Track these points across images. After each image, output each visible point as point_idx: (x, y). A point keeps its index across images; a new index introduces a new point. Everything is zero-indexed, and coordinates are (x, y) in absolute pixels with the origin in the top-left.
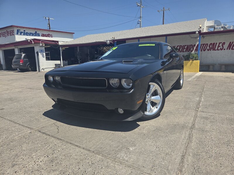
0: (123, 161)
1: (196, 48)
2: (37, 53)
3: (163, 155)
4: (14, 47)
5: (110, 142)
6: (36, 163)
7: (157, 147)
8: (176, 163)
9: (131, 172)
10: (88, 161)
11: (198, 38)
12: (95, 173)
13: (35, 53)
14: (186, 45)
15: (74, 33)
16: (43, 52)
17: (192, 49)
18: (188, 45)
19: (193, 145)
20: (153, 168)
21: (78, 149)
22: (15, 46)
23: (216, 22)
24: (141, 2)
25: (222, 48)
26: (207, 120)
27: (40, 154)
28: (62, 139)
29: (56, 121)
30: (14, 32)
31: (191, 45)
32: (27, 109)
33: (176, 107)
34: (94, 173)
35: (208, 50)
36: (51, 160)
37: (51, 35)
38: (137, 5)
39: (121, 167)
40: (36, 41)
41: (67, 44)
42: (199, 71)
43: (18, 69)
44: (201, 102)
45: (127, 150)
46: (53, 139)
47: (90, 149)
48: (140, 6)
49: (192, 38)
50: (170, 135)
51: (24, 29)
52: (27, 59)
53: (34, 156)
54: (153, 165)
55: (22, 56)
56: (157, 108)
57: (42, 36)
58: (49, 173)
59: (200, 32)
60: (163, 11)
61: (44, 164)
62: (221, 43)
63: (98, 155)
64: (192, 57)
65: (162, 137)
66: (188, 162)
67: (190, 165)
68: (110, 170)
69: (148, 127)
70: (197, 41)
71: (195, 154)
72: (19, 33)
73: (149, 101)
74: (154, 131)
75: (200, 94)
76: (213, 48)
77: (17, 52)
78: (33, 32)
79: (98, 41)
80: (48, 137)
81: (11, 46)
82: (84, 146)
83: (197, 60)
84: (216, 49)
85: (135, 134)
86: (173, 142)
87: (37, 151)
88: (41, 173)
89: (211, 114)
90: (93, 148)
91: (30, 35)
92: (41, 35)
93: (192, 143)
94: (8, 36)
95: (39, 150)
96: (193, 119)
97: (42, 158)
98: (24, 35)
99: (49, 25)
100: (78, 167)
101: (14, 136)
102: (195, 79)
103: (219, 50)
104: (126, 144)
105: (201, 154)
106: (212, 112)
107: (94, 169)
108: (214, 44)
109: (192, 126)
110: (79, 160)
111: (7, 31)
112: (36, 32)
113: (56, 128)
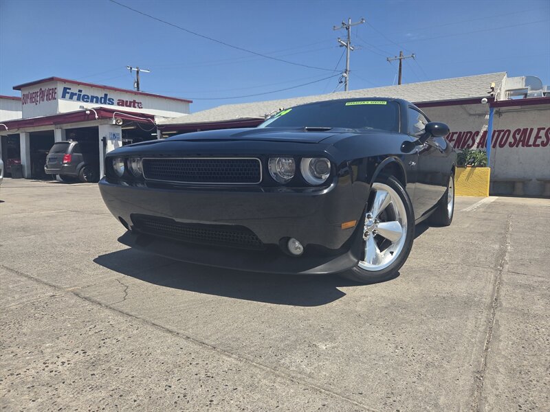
0: (299, 376)
1: (481, 139)
2: (104, 140)
3: (417, 367)
4: (53, 126)
5: (263, 326)
6: (47, 366)
7: (397, 347)
8: (461, 389)
9: (324, 405)
10: (195, 370)
11: (487, 117)
12: (215, 403)
13: (100, 140)
14: (456, 133)
15: (192, 102)
16: (118, 139)
17: (470, 142)
18: (460, 133)
19: (504, 345)
20: (391, 400)
21: (170, 339)
22: (55, 124)
23: (528, 81)
24: (349, 38)
25: (545, 140)
26: (533, 291)
27: (64, 346)
28: (133, 313)
29: (123, 275)
30: (55, 93)
31: (468, 133)
32: (58, 249)
33: (442, 260)
34: (211, 401)
35: (511, 145)
36: (92, 361)
37: (138, 103)
38: (340, 44)
39: (292, 391)
40: (103, 113)
41: (174, 122)
42: (490, 195)
43: (58, 176)
44: (507, 254)
45: (310, 349)
46: (107, 312)
47: (206, 341)
48: (347, 47)
49: (471, 115)
50: (433, 320)
51: (80, 87)
52: (81, 154)
53: (47, 348)
54: (390, 391)
55: (68, 147)
56: (392, 253)
57: (118, 104)
58: (79, 393)
59: (491, 99)
60: (400, 60)
61: (70, 370)
62: (544, 129)
63: (227, 355)
64: (472, 160)
65: (411, 322)
66: (497, 389)
67: (504, 397)
68: (259, 396)
69: (369, 298)
70: (482, 124)
71: (514, 370)
72: (68, 96)
73: (370, 233)
74: (386, 308)
75: (500, 236)
76: (523, 141)
77: (58, 137)
78: (100, 94)
79: (245, 116)
80: (96, 308)
81: (47, 123)
82: (190, 332)
83: (485, 166)
84: (531, 142)
85: (332, 314)
86: (443, 336)
87: (58, 338)
88: (54, 392)
89: (540, 279)
90: (214, 338)
91: (92, 101)
92: (116, 102)
93: (500, 341)
94: (43, 100)
95: (64, 337)
96: (491, 287)
97: (68, 355)
98: (78, 99)
99: (138, 85)
100: (165, 383)
101: (8, 302)
102: (481, 210)
103: (538, 145)
104: (307, 334)
105: (532, 370)
106: (540, 275)
107: (212, 392)
108: (525, 130)
109: (491, 303)
110: (171, 366)
111: (41, 89)
112: (106, 95)
113: (121, 288)
